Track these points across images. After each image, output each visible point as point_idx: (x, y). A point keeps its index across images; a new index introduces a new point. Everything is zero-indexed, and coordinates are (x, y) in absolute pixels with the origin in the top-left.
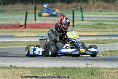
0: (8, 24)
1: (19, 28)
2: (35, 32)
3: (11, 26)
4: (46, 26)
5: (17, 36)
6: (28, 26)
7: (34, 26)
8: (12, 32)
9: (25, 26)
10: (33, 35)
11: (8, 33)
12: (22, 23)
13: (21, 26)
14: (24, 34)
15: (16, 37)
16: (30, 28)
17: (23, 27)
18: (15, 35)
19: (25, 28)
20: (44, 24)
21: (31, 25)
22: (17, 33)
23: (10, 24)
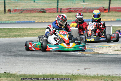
0: (93, 8)
1: (104, 12)
2: (116, 16)
6: (112, 10)
7: (118, 9)
9: (109, 10)
10: (113, 20)
13: (105, 10)
14: (105, 18)
16: (114, 12)
17: (107, 11)
19: (109, 12)
21: (114, 9)
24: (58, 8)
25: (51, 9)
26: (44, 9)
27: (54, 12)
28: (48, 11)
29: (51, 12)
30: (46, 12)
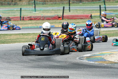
0: (49, 16)
1: (58, 19)
3: (51, 18)
4: (79, 18)
5: (57, 26)
6: (65, 18)
7: (70, 17)
9: (63, 17)
13: (59, 18)
16: (67, 19)
17: (61, 18)
19: (63, 19)
20: (77, 16)
21: (67, 17)
22: (57, 24)
23: (51, 16)
24: (21, 16)
25: (15, 18)
26: (9, 18)
27: (18, 20)
28: (12, 19)
29: (15, 20)
30: (11, 20)
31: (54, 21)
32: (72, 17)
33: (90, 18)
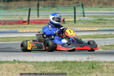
0: (12, 20)
1: (23, 24)
2: (38, 28)
3: (15, 22)
5: (21, 31)
6: (31, 22)
7: (37, 21)
8: (15, 28)
9: (29, 22)
10: (36, 31)
11: (12, 28)
12: (25, 19)
13: (24, 22)
14: (27, 30)
15: (20, 33)
16: (33, 24)
17: (27, 23)
18: (19, 31)
19: (28, 23)
21: (34, 21)
22: (21, 29)
23: (14, 20)
31: (18, 25)
32: (39, 22)
33: (63, 23)
